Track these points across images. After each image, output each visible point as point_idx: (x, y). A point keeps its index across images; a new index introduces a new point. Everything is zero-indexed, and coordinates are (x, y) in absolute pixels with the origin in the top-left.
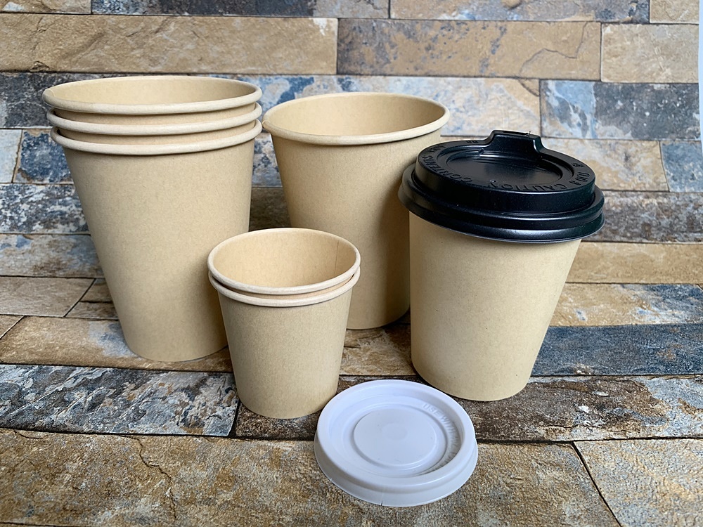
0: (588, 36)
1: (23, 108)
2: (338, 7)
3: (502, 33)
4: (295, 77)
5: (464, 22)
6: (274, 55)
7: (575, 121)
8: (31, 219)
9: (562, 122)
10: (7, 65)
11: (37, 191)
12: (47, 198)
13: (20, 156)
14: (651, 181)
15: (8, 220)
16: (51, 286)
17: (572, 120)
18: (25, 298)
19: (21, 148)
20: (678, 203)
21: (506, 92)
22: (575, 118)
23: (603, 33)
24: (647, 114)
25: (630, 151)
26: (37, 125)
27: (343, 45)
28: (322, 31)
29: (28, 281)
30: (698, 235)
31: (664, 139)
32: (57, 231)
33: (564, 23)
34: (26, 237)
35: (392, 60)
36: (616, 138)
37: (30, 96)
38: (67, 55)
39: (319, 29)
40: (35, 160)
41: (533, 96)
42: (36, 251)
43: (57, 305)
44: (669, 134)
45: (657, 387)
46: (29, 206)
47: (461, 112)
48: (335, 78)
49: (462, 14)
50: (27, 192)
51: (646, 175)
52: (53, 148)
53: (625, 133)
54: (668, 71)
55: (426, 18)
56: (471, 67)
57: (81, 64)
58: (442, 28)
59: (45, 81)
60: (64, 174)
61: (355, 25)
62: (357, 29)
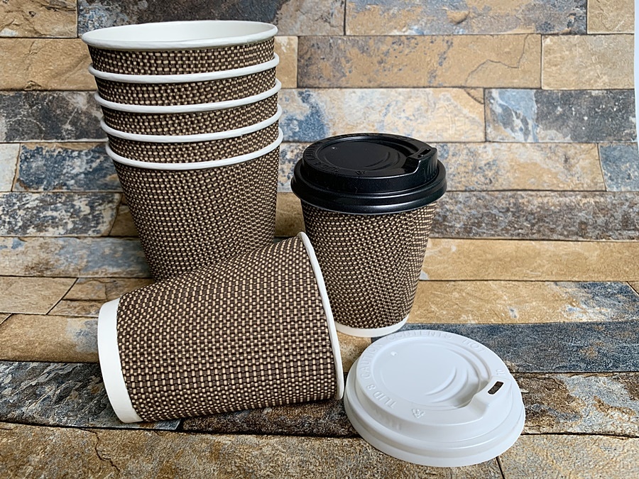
0: (529, 47)
2: (298, 26)
3: (449, 47)
5: (413, 37)
7: (517, 126)
8: (26, 223)
9: (505, 128)
11: (32, 199)
12: (41, 204)
13: (19, 168)
14: (589, 181)
15: (6, 225)
16: (39, 285)
17: (515, 125)
18: (15, 296)
19: (19, 159)
20: (614, 202)
21: (452, 101)
22: (518, 123)
23: (543, 44)
24: (586, 118)
25: (569, 153)
26: (33, 139)
27: (302, 61)
28: (283, 48)
29: (19, 281)
30: (631, 233)
31: (601, 142)
32: (48, 234)
33: (506, 36)
34: (21, 240)
35: (347, 74)
36: (556, 141)
37: (25, 113)
38: (58, 75)
39: (281, 46)
40: (31, 171)
41: (477, 104)
42: (29, 252)
43: (42, 303)
44: (606, 136)
45: (575, 384)
46: (25, 212)
47: (411, 120)
48: (295, 92)
49: (412, 29)
50: (24, 199)
51: (585, 175)
52: (47, 160)
53: (565, 136)
54: (605, 78)
55: (378, 34)
56: (420, 78)
57: (69, 82)
58: (393, 43)
59: (38, 99)
60: (56, 183)
61: (314, 42)
62: (316, 45)
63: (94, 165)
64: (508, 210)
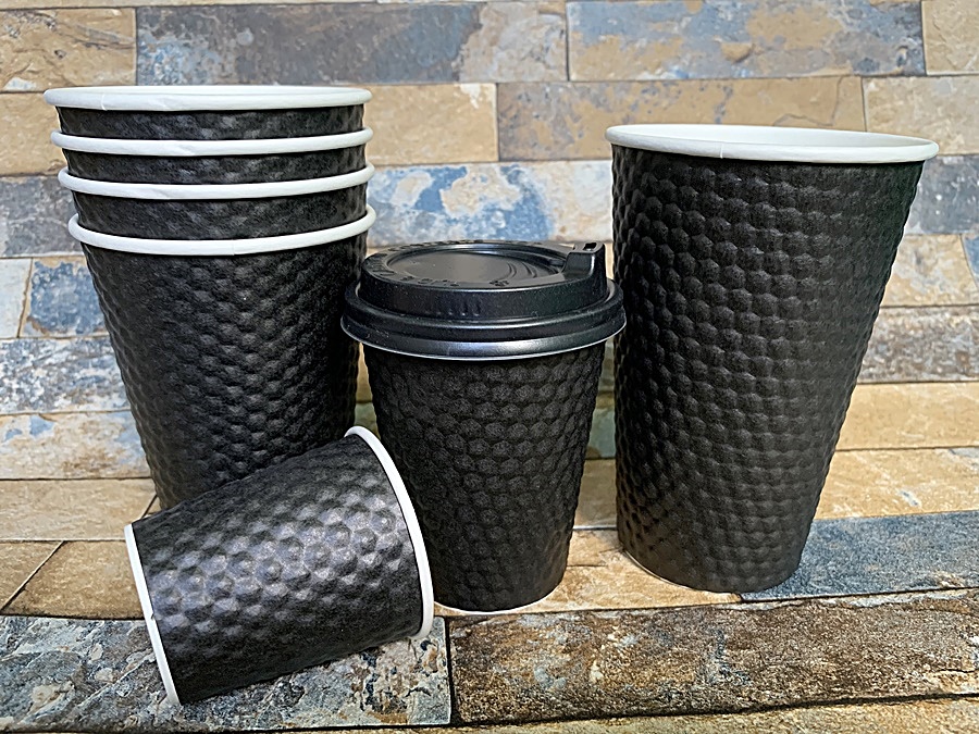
0: (845, 95)
1: (32, 227)
2: (495, 67)
3: (728, 96)
4: (439, 167)
5: (673, 82)
6: (406, 137)
8: (51, 390)
10: (9, 168)
11: (57, 349)
12: (74, 358)
13: (29, 298)
14: (957, 291)
15: (14, 394)
16: (96, 492)
18: (57, 511)
19: (30, 284)
23: (866, 92)
24: (939, 197)
25: (921, 250)
26: (54, 250)
27: (504, 120)
28: (473, 102)
29: (58, 487)
31: (966, 232)
32: (92, 407)
33: (810, 79)
34: (45, 418)
35: (576, 139)
37: (43, 210)
39: (468, 100)
40: (53, 302)
42: (63, 439)
44: (971, 224)
46: (46, 372)
48: (496, 167)
49: (670, 71)
50: (42, 350)
51: (949, 282)
52: (80, 284)
53: (912, 225)
54: (960, 139)
55: (619, 78)
58: (644, 91)
60: (99, 321)
61: (521, 91)
62: (524, 97)
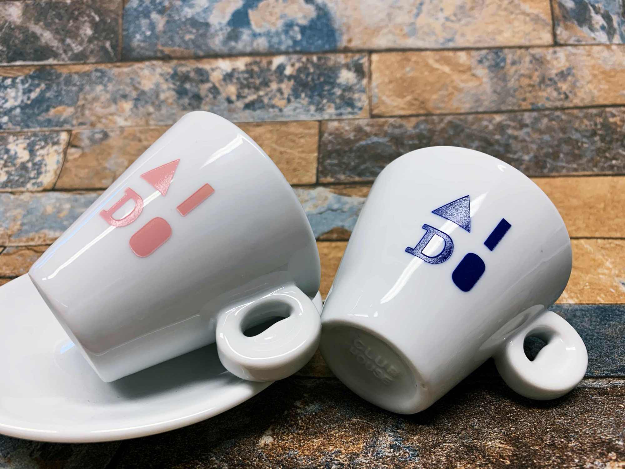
7: (597, 23)
9: (581, 26)
17: (593, 23)
22: (598, 19)
47: (452, 21)
63: (33, 95)
64: (594, 133)
